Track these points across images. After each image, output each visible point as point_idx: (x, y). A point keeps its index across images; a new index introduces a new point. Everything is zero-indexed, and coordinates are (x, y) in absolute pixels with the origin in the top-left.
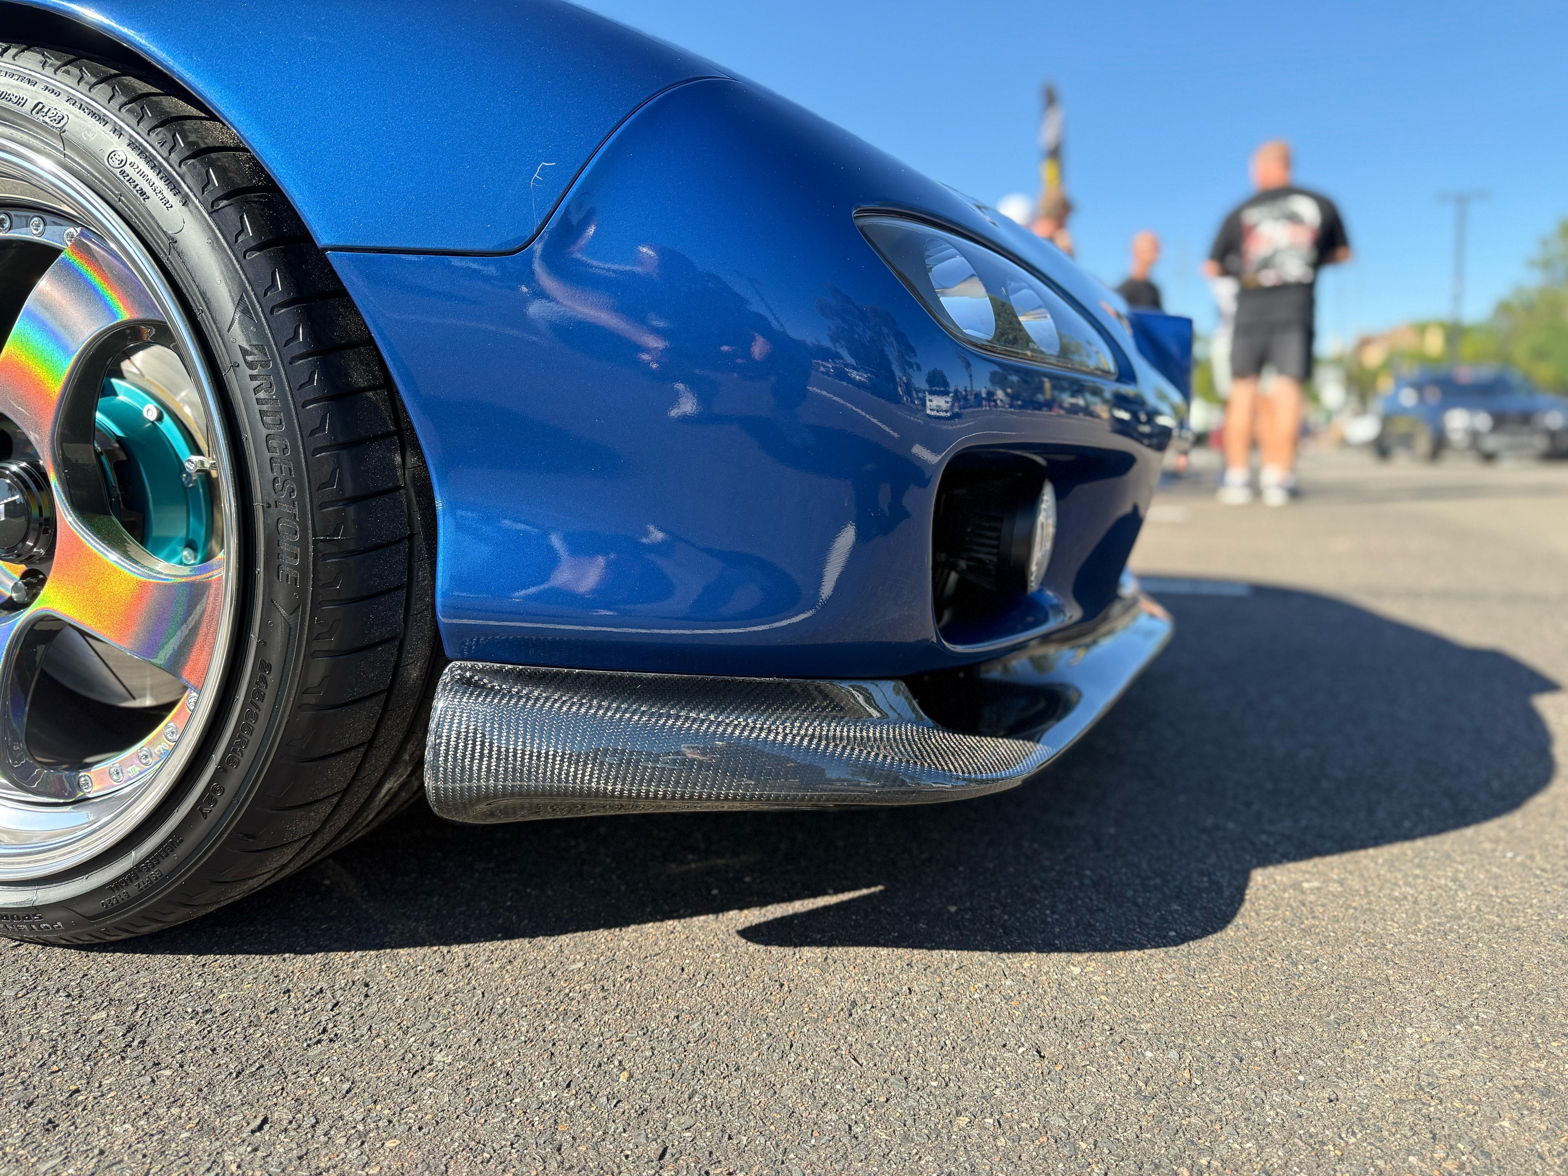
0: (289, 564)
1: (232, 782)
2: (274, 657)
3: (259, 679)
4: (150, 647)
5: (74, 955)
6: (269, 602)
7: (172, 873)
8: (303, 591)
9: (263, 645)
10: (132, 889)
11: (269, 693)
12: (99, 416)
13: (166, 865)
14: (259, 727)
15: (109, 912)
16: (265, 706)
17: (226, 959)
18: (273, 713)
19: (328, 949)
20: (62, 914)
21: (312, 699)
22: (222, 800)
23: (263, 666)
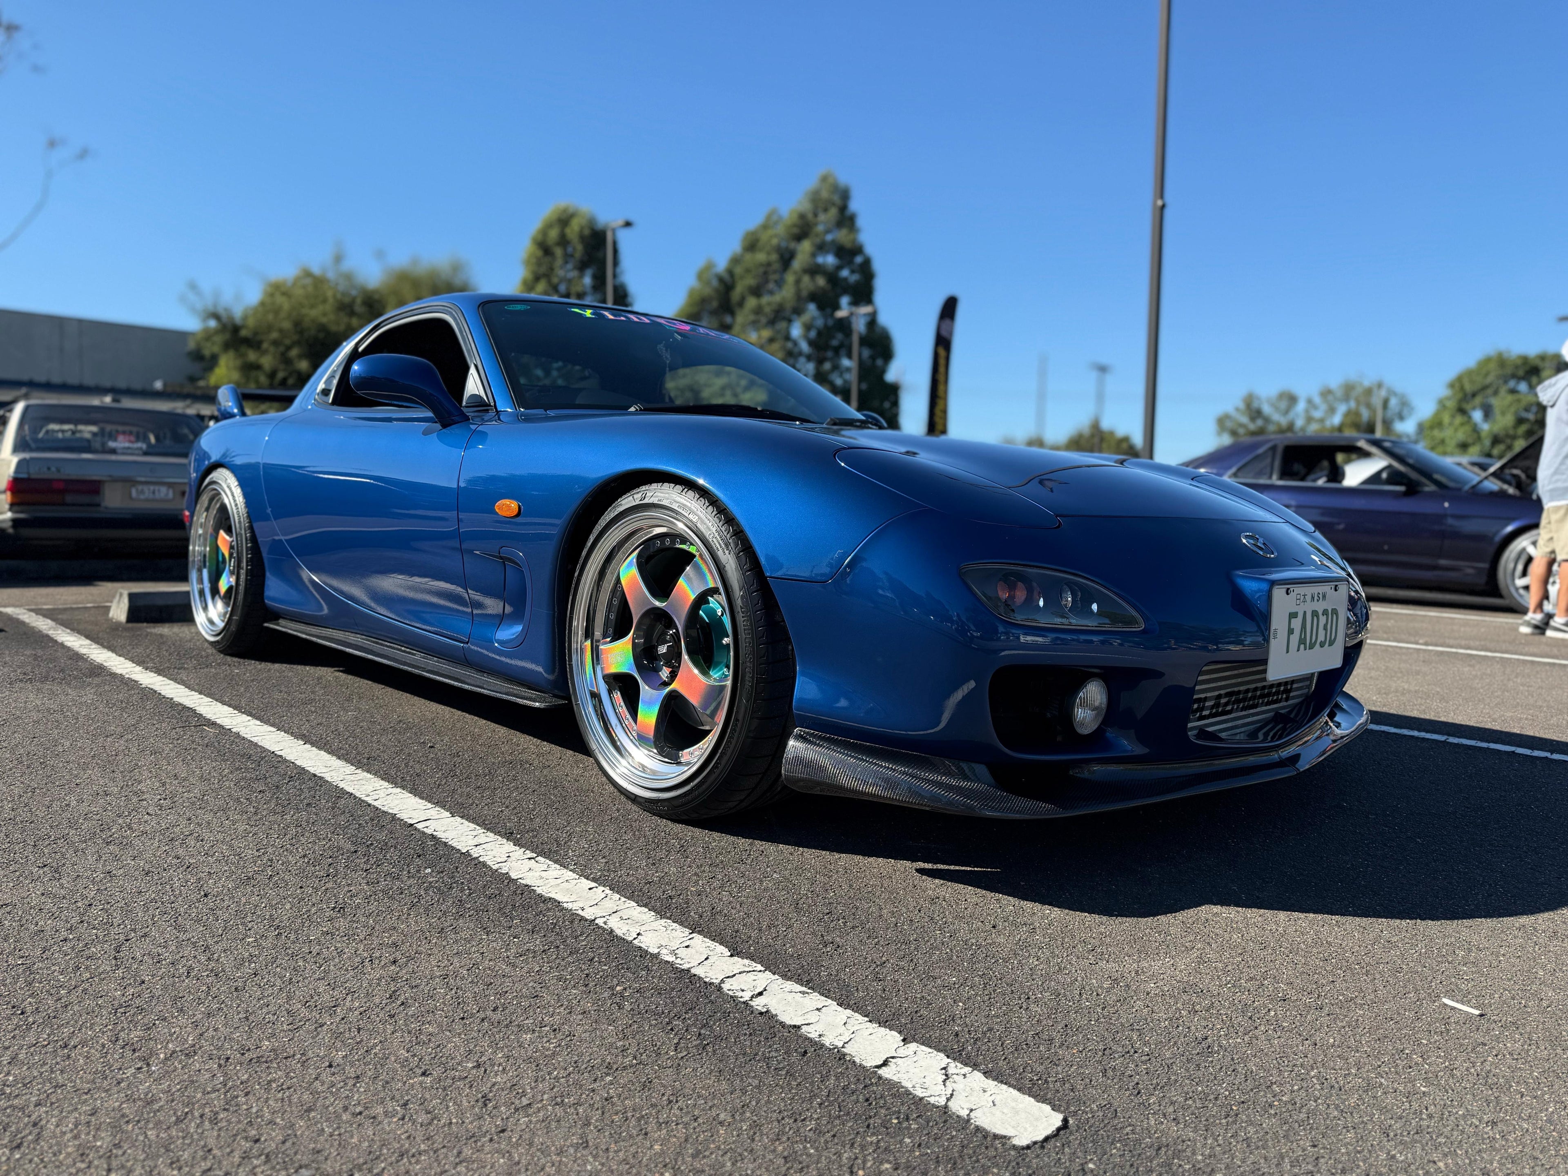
0: (748, 684)
1: (724, 762)
2: (740, 717)
3: (735, 725)
4: (705, 708)
5: (669, 823)
6: (741, 699)
7: (704, 792)
8: (751, 694)
9: (737, 712)
10: (689, 798)
11: (738, 730)
12: (701, 612)
13: (701, 790)
14: (734, 742)
15: (683, 805)
16: (736, 735)
17: (719, 834)
18: (739, 737)
19: (754, 839)
20: (666, 804)
21: (751, 735)
22: (721, 767)
23: (737, 720)
